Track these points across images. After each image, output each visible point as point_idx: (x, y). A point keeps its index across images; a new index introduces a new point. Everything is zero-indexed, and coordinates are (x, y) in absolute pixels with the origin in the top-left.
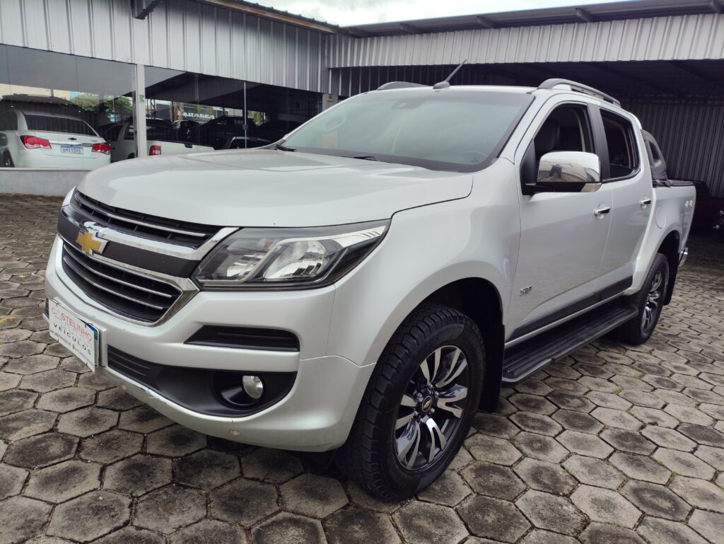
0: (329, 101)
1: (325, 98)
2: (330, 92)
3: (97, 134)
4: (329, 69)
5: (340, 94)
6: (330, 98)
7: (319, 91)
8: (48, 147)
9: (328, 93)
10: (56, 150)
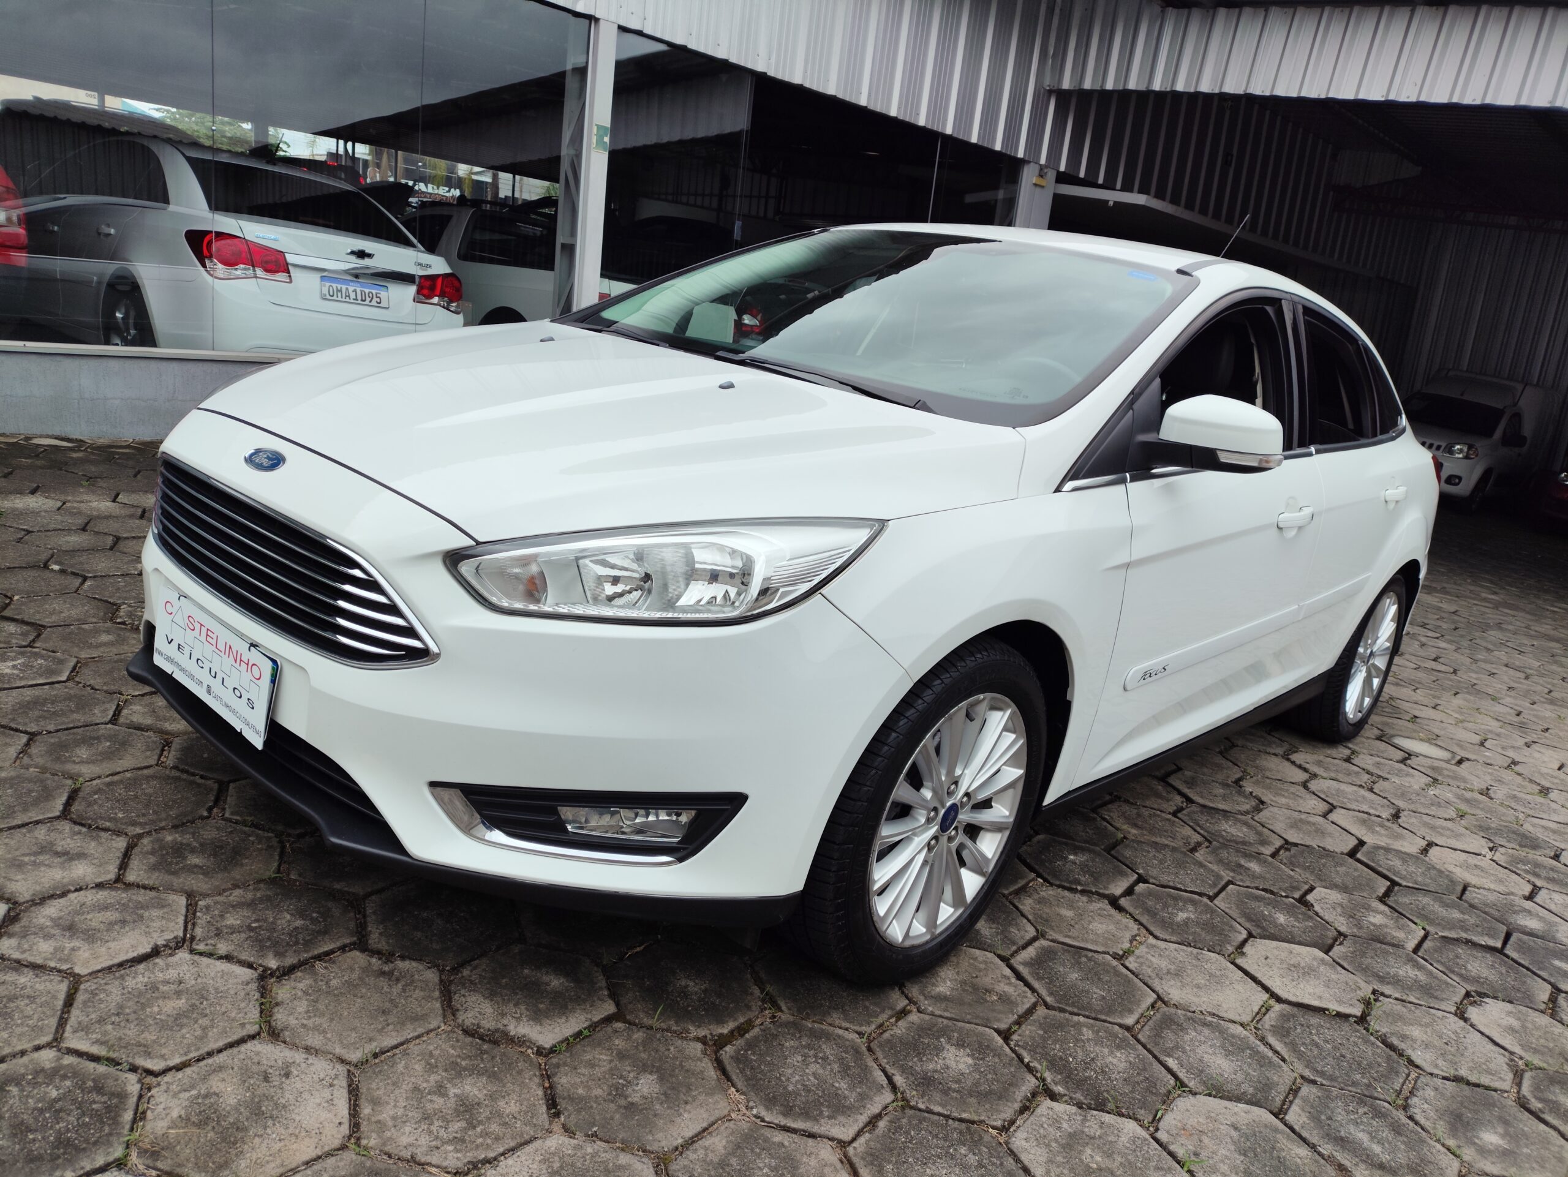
0: (1035, 185)
1: (1028, 176)
2: (1043, 161)
3: (415, 241)
4: (1050, 92)
5: (1062, 168)
6: (1041, 176)
7: (1020, 154)
8: (281, 276)
9: (1037, 163)
10: (306, 285)
